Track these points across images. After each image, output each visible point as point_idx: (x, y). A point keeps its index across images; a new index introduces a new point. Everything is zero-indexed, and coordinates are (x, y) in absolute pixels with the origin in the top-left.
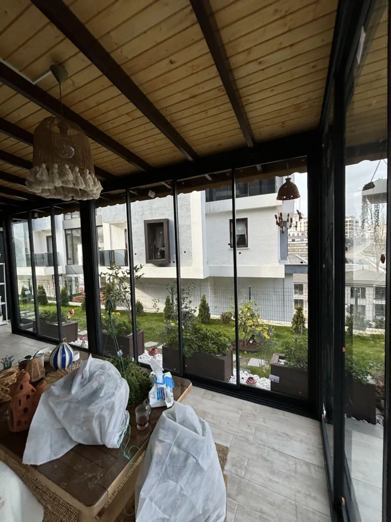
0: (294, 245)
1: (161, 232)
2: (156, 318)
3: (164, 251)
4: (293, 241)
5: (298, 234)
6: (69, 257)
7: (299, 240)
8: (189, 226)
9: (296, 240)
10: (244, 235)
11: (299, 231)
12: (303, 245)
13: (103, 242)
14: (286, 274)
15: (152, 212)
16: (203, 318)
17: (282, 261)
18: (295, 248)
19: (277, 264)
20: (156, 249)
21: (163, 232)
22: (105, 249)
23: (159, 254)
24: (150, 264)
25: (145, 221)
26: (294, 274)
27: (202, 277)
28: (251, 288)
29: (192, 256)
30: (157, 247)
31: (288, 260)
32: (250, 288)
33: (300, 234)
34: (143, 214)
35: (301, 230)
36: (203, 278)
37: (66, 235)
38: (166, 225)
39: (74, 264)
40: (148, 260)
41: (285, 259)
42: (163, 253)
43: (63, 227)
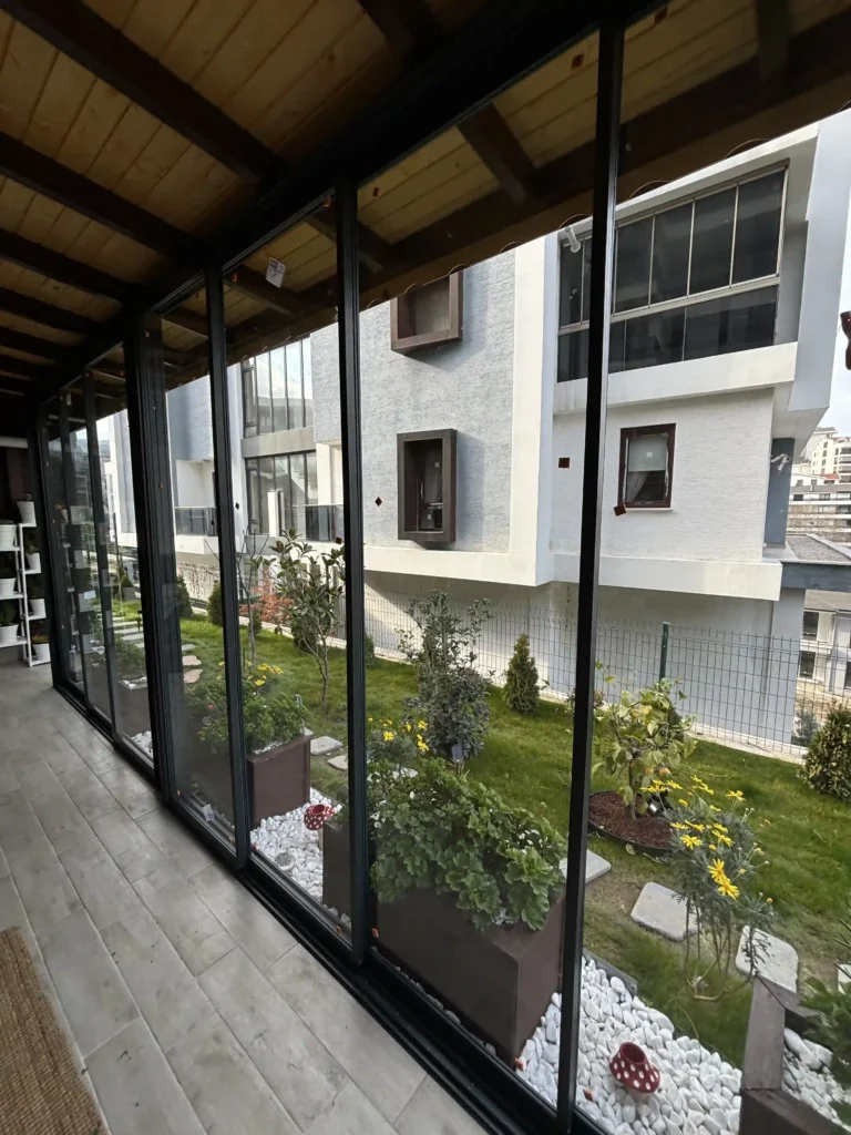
0: (800, 510)
1: (437, 465)
2: (399, 678)
3: (441, 511)
4: (799, 498)
5: (814, 482)
6: (254, 517)
7: (817, 496)
8: (507, 447)
9: (805, 497)
10: (664, 472)
11: (819, 472)
12: (826, 509)
13: (316, 487)
14: (785, 590)
15: (418, 412)
16: (516, 699)
17: (772, 551)
18: (803, 516)
19: (758, 560)
20: (424, 507)
21: (441, 465)
22: (320, 504)
23: (429, 517)
24: (409, 543)
25: (399, 436)
26: (808, 592)
27: (530, 581)
28: (670, 629)
29: (508, 525)
30: (427, 501)
31: (788, 546)
32: (666, 628)
33: (820, 482)
34: (398, 420)
35: (823, 470)
36: (534, 585)
37: (248, 471)
38: (449, 445)
39: (261, 532)
40: (404, 533)
41: (781, 544)
42: (438, 514)
43: (242, 454)
